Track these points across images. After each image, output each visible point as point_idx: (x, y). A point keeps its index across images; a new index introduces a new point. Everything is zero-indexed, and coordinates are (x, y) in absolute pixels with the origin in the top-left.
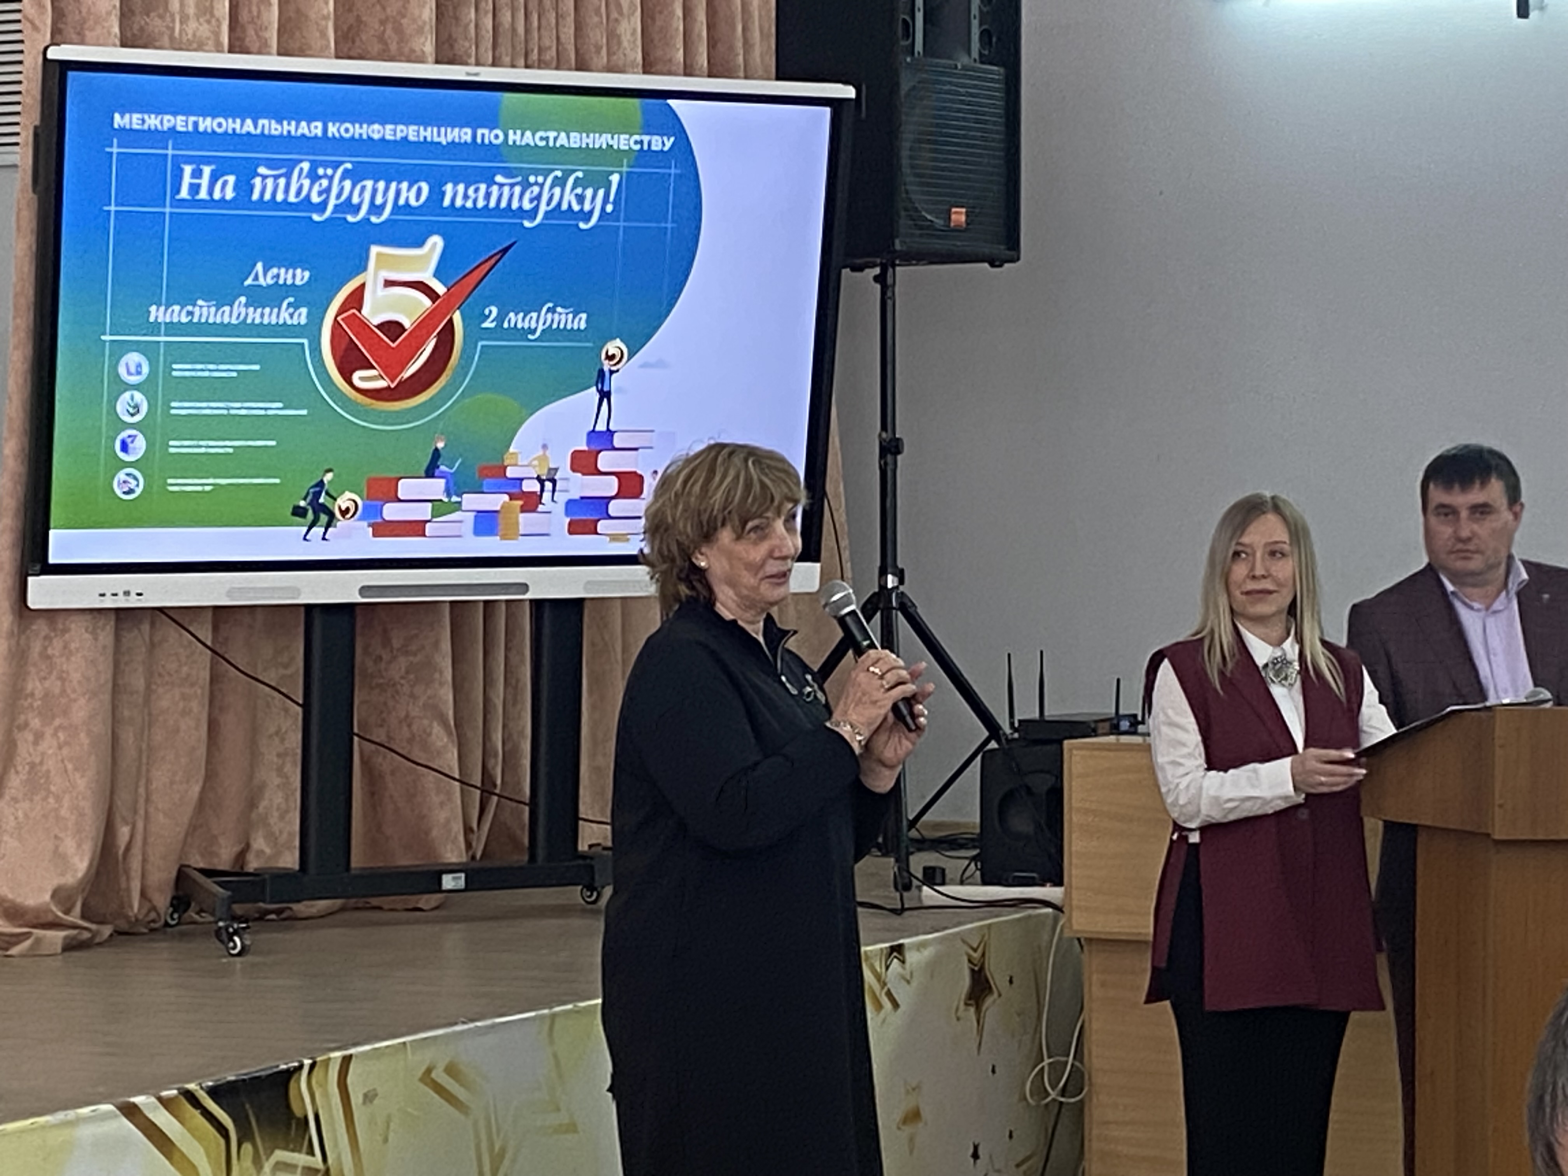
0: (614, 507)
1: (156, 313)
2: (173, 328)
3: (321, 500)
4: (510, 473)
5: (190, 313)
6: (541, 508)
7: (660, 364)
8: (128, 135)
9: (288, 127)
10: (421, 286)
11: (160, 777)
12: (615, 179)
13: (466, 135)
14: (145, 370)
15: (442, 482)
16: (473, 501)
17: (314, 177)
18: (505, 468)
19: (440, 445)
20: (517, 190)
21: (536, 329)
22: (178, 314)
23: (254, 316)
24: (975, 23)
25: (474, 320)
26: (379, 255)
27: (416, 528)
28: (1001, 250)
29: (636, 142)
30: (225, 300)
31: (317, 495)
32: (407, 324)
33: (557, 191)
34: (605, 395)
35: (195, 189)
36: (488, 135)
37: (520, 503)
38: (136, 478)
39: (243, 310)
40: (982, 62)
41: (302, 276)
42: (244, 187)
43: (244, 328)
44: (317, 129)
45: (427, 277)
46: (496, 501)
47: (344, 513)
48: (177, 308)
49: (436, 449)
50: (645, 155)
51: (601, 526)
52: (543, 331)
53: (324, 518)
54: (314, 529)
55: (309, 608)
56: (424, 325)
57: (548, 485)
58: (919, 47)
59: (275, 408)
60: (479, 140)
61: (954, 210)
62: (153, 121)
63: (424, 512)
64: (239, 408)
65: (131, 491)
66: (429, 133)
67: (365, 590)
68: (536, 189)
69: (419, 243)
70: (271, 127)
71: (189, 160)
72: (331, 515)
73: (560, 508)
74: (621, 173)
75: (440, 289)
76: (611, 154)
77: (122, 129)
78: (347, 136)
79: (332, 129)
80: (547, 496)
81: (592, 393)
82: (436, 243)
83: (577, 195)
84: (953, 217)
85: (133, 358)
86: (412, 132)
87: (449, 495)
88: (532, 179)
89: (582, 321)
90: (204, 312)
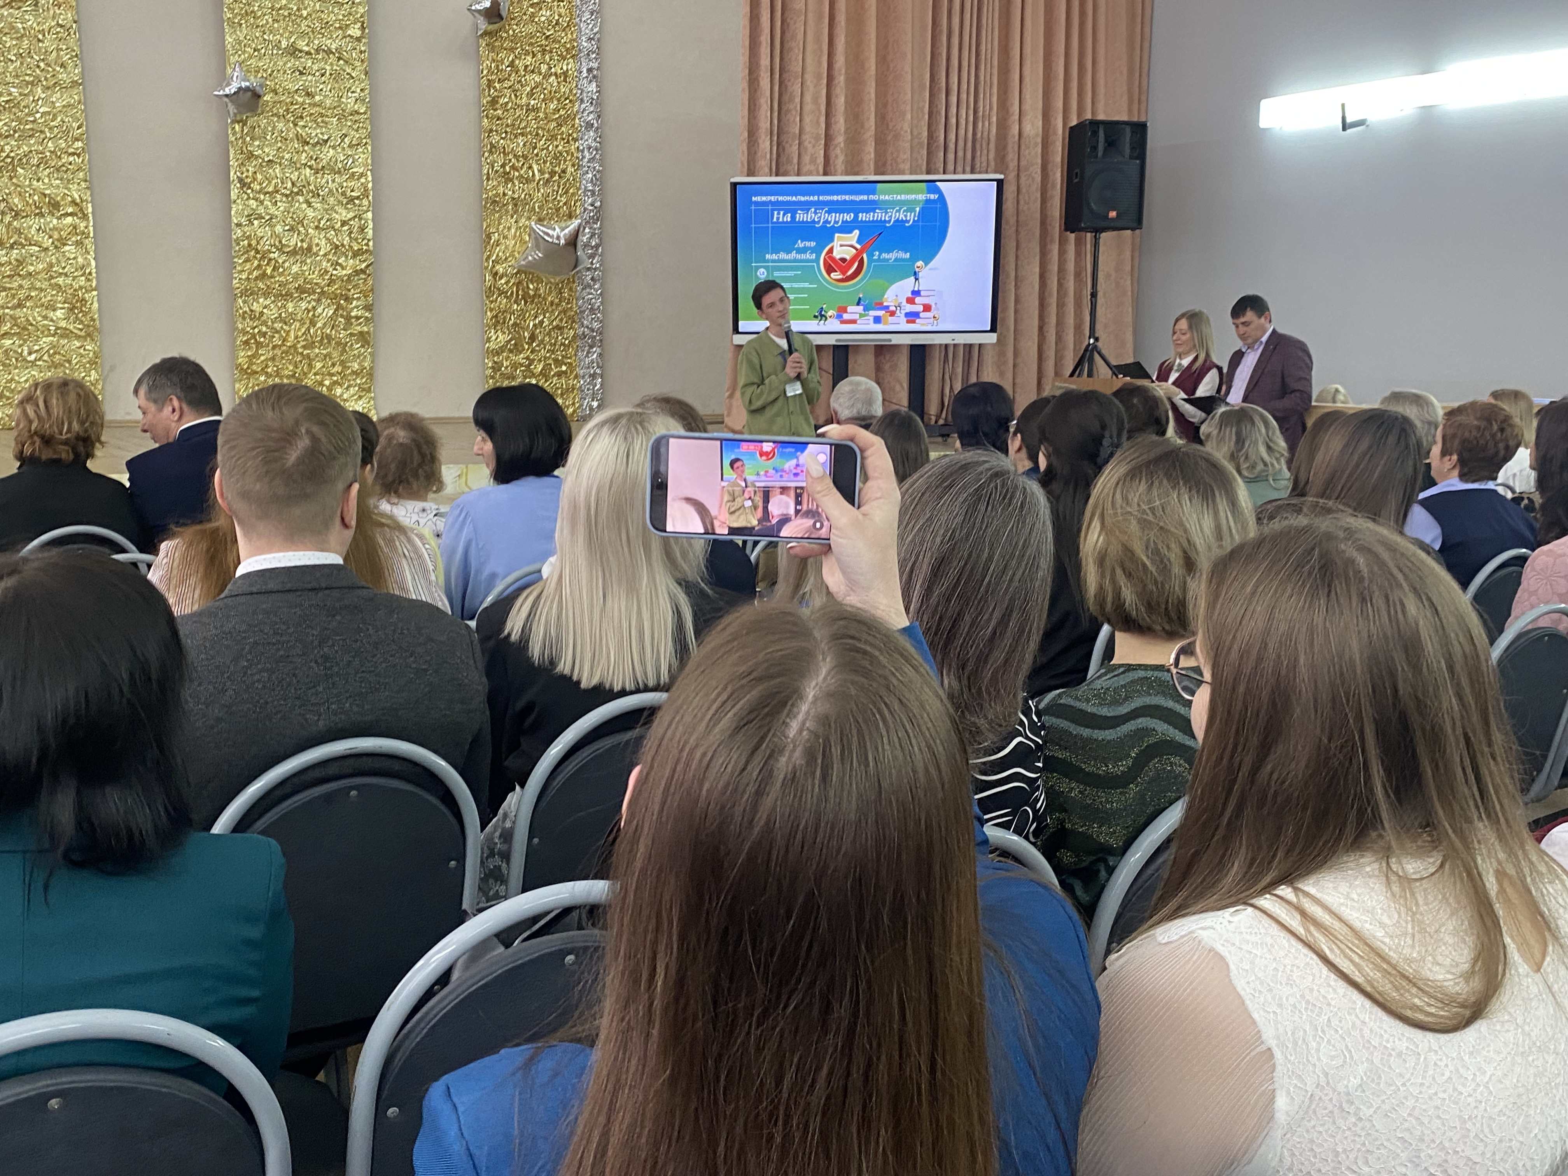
0: (922, 315)
1: (768, 256)
2: (774, 261)
3: (823, 313)
4: (885, 304)
5: (778, 256)
6: (896, 315)
8: (756, 203)
9: (807, 198)
10: (852, 246)
12: (918, 209)
13: (865, 197)
14: (766, 273)
15: (862, 307)
16: (873, 313)
17: (815, 213)
18: (883, 302)
20: (883, 214)
21: (892, 258)
22: (775, 257)
23: (798, 256)
24: (1128, 145)
25: (870, 256)
26: (838, 237)
27: (854, 322)
28: (1135, 225)
29: (925, 197)
30: (789, 252)
31: (821, 311)
32: (848, 258)
33: (897, 214)
34: (916, 279)
35: (778, 218)
36: (872, 197)
37: (889, 314)
39: (795, 255)
40: (1129, 159)
41: (813, 244)
42: (793, 217)
43: (795, 261)
44: (816, 198)
45: (854, 243)
46: (880, 313)
47: (830, 317)
49: (860, 297)
50: (928, 201)
51: (917, 321)
52: (895, 259)
53: (824, 319)
54: (822, 321)
56: (854, 258)
57: (899, 308)
59: (806, 285)
60: (869, 199)
61: (1111, 212)
62: (764, 199)
63: (857, 316)
64: (795, 285)
66: (853, 198)
67: (837, 340)
68: (890, 214)
69: (850, 232)
70: (802, 199)
71: (776, 210)
72: (826, 317)
73: (903, 315)
74: (919, 207)
75: (859, 247)
76: (916, 202)
77: (755, 201)
78: (826, 200)
79: (821, 198)
80: (898, 311)
81: (913, 278)
82: (856, 232)
83: (904, 215)
84: (1110, 214)
85: (762, 270)
86: (847, 198)
87: (864, 311)
88: (888, 211)
89: (908, 255)
90: (783, 256)
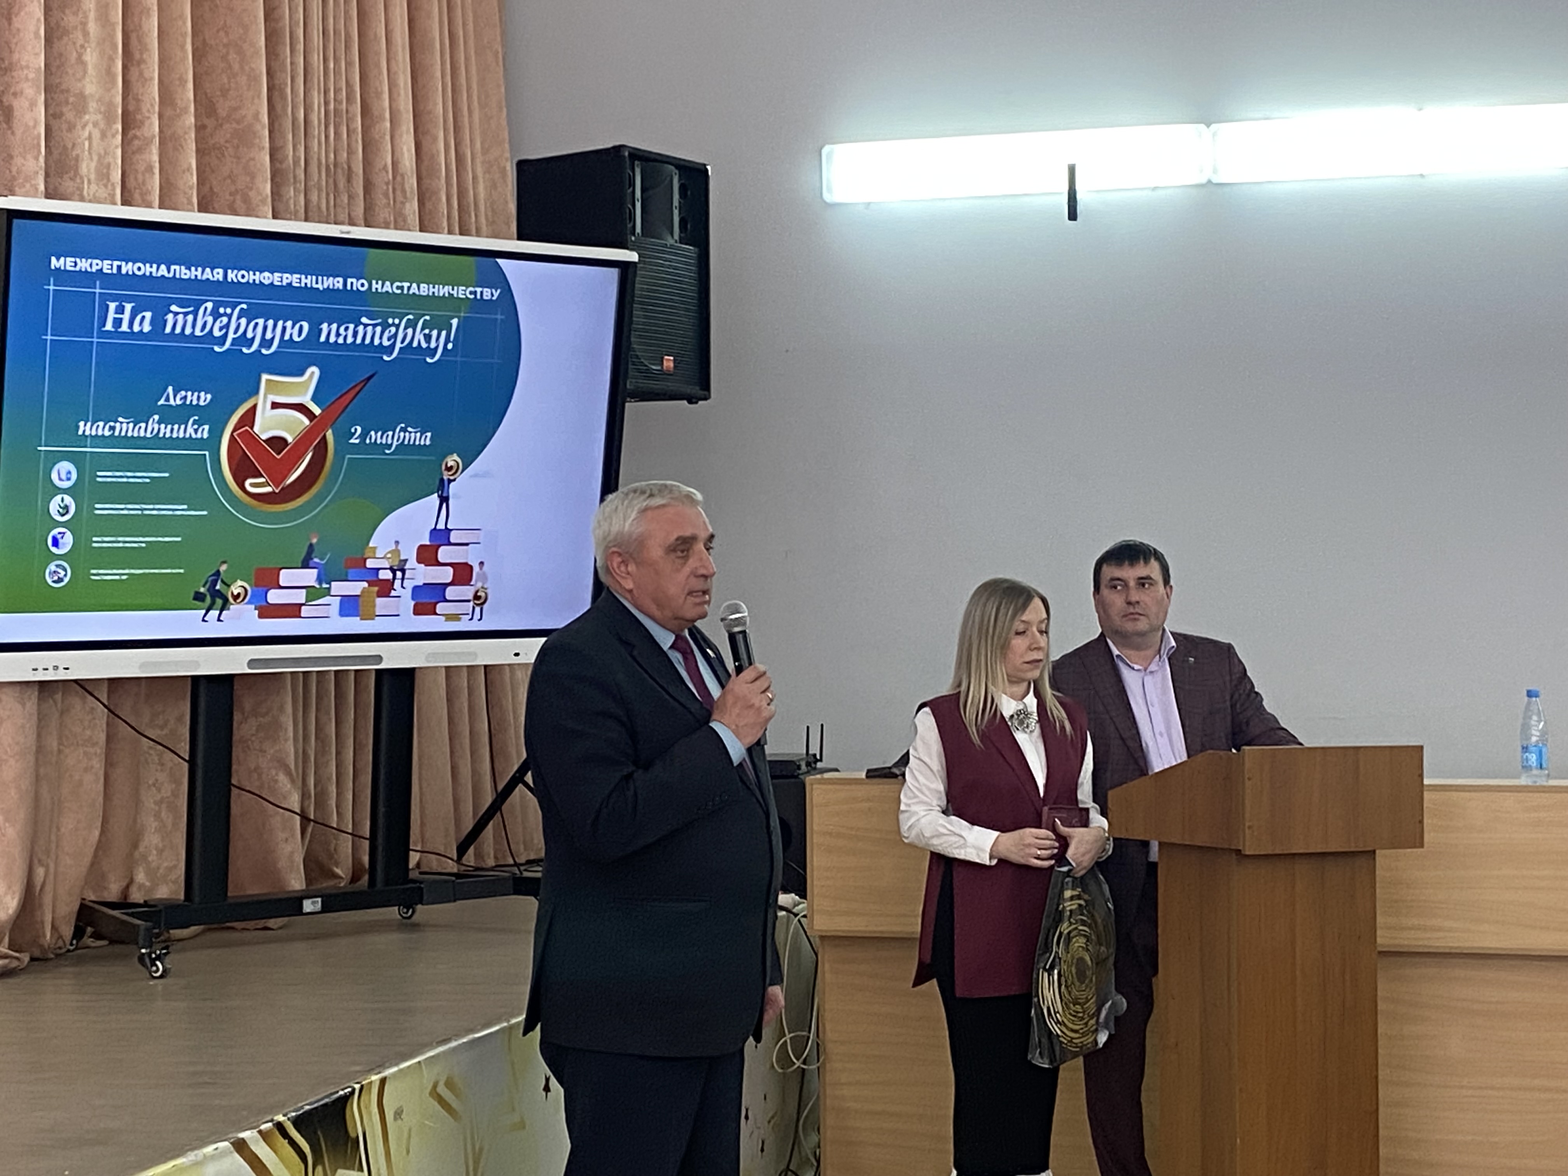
0: (451, 592)
1: (84, 428)
2: (98, 440)
3: (218, 587)
4: (370, 564)
5: (112, 428)
6: (393, 593)
7: (486, 475)
8: (63, 275)
9: (195, 273)
10: (301, 408)
11: (68, 824)
12: (455, 322)
13: (337, 283)
14: (74, 476)
15: (315, 572)
16: (340, 588)
17: (216, 315)
18: (365, 560)
19: (314, 541)
20: (379, 329)
21: (392, 444)
22: (102, 429)
23: (165, 431)
24: (676, 212)
25: (343, 437)
26: (268, 381)
27: (292, 611)
28: (696, 390)
29: (471, 293)
30: (141, 417)
31: (214, 583)
32: (290, 439)
33: (410, 331)
34: (444, 499)
35: (118, 322)
36: (357, 284)
37: (376, 589)
38: (65, 570)
39: (156, 426)
40: (681, 243)
41: (205, 398)
42: (158, 323)
43: (157, 441)
44: (218, 275)
45: (306, 399)
46: (355, 588)
47: (236, 597)
48: (101, 424)
49: (311, 545)
50: (478, 303)
51: (441, 608)
52: (397, 446)
53: (219, 602)
54: (211, 612)
55: (195, 679)
56: (304, 439)
57: (399, 574)
58: (638, 229)
60: (349, 287)
61: (666, 357)
62: (83, 264)
63: (300, 597)
64: (152, 509)
65: (60, 580)
66: (308, 281)
67: (252, 663)
68: (393, 329)
69: (301, 373)
70: (183, 272)
71: (114, 298)
72: (226, 601)
74: (459, 317)
76: (451, 302)
77: (58, 269)
78: (243, 281)
79: (231, 275)
80: (397, 583)
81: (435, 498)
82: (314, 371)
83: (425, 335)
84: (665, 362)
85: (65, 466)
86: (294, 279)
87: (320, 583)
88: (390, 321)
89: (427, 439)
90: (124, 427)
